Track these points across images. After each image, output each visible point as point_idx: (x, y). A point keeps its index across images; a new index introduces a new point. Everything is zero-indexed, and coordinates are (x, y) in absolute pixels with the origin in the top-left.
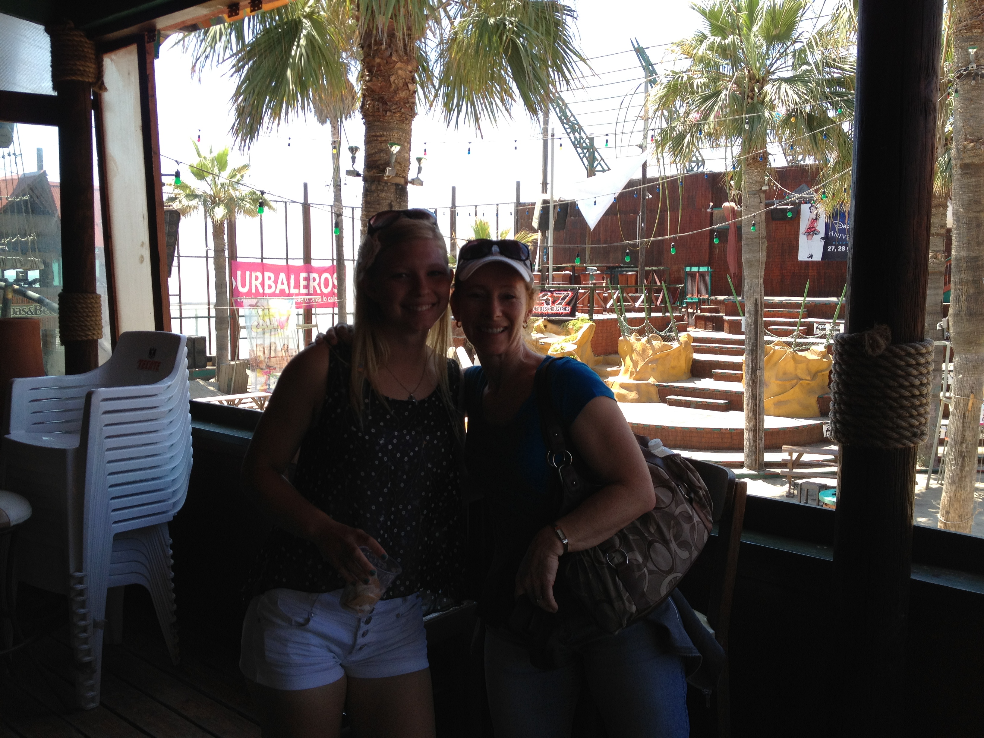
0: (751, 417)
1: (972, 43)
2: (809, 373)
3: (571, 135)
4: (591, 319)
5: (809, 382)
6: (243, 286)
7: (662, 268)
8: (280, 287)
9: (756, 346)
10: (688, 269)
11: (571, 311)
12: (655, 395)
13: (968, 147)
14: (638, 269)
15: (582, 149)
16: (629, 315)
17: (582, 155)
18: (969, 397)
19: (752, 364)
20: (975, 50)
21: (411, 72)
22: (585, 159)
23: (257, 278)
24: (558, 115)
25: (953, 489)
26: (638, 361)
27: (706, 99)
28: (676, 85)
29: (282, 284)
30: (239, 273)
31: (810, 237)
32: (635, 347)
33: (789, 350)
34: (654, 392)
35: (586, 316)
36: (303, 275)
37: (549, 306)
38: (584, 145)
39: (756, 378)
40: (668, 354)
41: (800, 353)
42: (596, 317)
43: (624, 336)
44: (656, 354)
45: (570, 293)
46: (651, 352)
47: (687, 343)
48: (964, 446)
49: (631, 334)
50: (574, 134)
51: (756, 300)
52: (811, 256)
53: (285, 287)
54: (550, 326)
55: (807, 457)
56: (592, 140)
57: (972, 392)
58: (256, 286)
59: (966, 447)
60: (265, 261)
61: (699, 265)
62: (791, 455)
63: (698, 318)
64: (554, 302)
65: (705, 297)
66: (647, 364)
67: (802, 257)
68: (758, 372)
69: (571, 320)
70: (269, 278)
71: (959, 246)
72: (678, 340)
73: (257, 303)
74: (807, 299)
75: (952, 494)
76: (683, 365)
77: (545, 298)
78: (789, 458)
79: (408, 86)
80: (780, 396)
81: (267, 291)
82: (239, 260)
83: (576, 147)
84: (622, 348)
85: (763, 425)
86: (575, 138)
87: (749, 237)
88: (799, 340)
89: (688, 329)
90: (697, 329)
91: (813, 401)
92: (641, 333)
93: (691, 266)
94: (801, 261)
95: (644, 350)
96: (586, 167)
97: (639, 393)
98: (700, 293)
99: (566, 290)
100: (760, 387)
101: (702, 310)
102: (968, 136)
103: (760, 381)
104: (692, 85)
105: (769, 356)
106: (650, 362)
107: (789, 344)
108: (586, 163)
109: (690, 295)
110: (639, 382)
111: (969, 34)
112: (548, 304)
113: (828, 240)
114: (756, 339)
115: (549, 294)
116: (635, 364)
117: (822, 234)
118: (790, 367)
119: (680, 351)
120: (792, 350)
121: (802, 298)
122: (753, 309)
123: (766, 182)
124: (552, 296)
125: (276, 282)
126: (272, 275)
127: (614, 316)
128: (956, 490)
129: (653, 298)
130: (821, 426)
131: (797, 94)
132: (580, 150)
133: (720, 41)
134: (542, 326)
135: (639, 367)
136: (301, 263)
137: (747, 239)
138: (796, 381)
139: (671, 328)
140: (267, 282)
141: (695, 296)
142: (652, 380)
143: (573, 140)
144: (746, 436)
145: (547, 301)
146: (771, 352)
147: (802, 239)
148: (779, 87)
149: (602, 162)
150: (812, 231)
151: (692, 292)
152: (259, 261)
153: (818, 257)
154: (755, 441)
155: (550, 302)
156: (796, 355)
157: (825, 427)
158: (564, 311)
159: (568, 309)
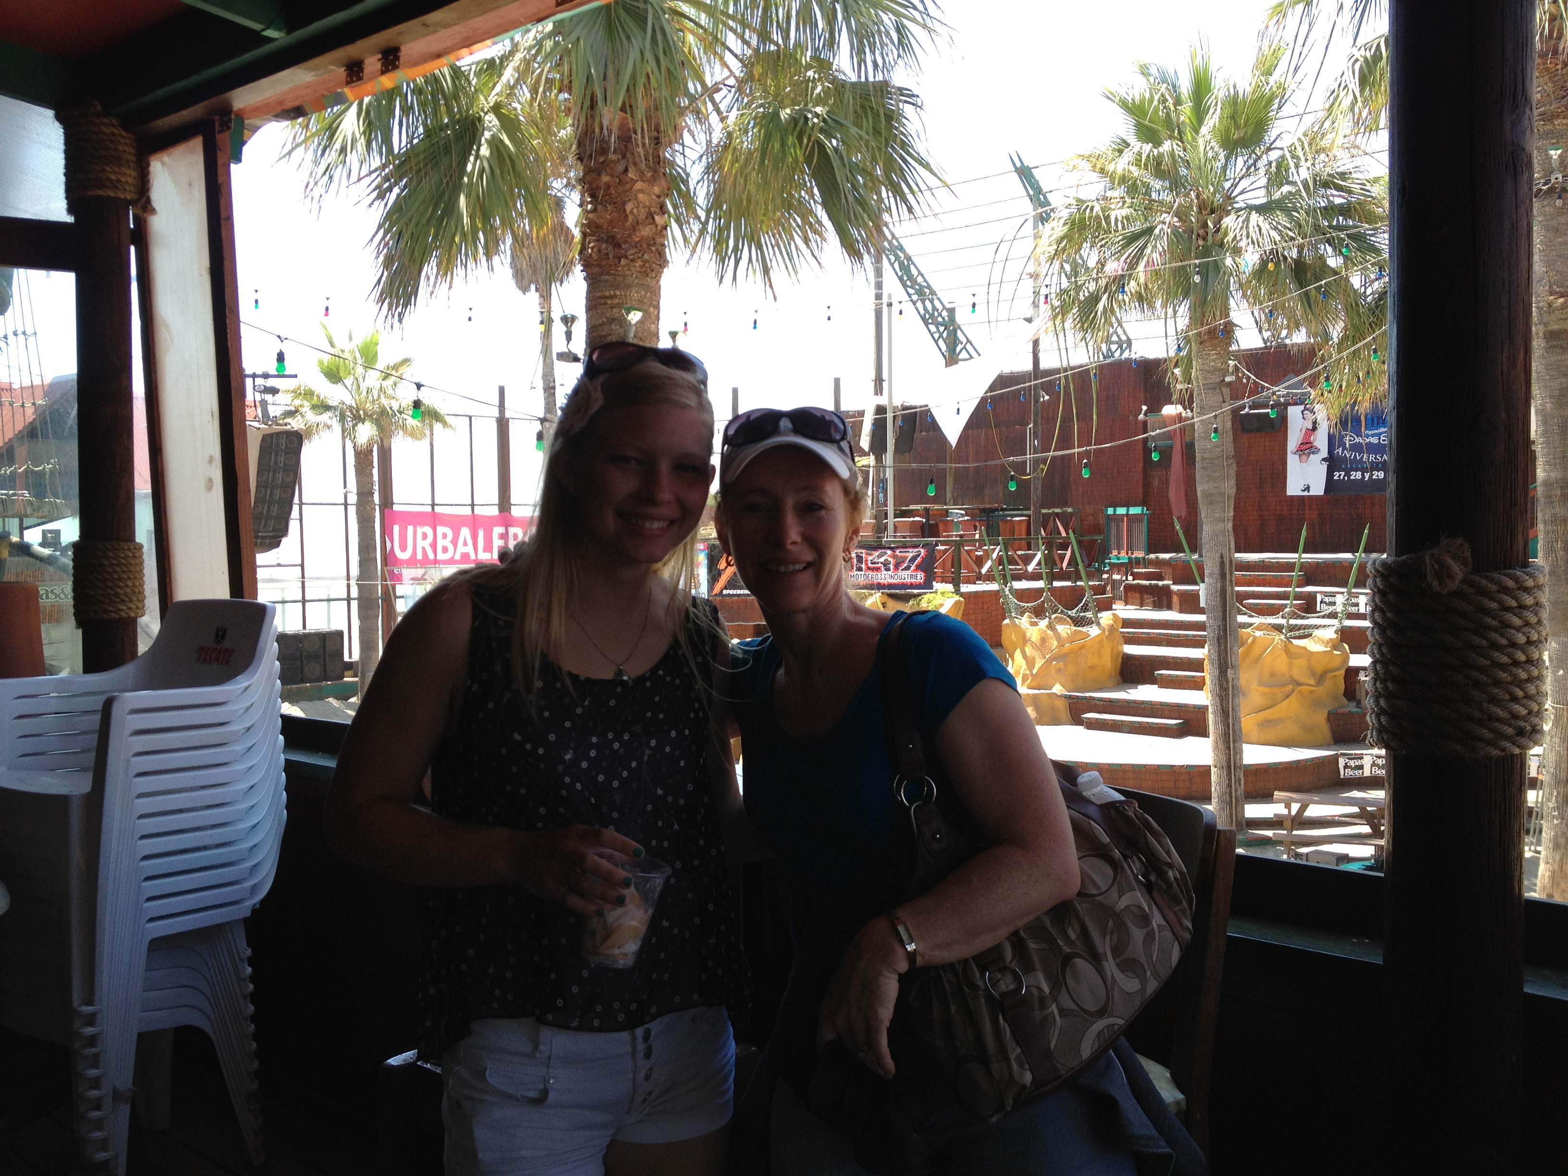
0: (1221, 746)
1: (1554, 141)
2: (1313, 673)
3: (919, 305)
4: (957, 591)
5: (1313, 688)
6: (403, 548)
7: (1070, 510)
8: (461, 549)
9: (1225, 630)
10: (1110, 511)
11: (925, 580)
12: (1064, 713)
13: (1555, 305)
14: (1030, 512)
15: (937, 325)
16: (1018, 585)
17: (936, 336)
19: (1219, 660)
20: (1559, 152)
21: (659, 197)
22: (941, 342)
23: (425, 536)
24: (897, 274)
25: (1558, 858)
26: (1034, 658)
27: (1131, 239)
28: (1082, 220)
29: (465, 544)
30: (396, 529)
31: (1304, 458)
32: (1028, 635)
33: (1278, 638)
34: (1062, 706)
35: (950, 587)
36: (498, 530)
37: (890, 573)
38: (940, 319)
39: (1227, 682)
40: (1083, 647)
41: (1296, 642)
42: (965, 588)
43: (1011, 618)
44: (1063, 646)
45: (922, 551)
46: (1055, 643)
47: (1112, 628)
49: (1022, 614)
50: (924, 304)
51: (1222, 557)
52: (1308, 488)
53: (470, 549)
54: (891, 603)
55: (1315, 811)
56: (951, 311)
58: (424, 549)
60: (437, 509)
61: (1128, 505)
62: (1288, 806)
63: (1129, 588)
64: (896, 567)
65: (1139, 554)
66: (1048, 662)
67: (1294, 488)
68: (1230, 673)
69: (925, 593)
70: (445, 536)
71: (1547, 463)
72: (1098, 624)
73: (424, 574)
74: (1304, 555)
75: (1556, 866)
76: (1108, 663)
77: (882, 560)
78: (1286, 812)
79: (653, 219)
80: (1267, 712)
81: (441, 556)
82: (396, 508)
83: (926, 324)
84: (1008, 637)
85: (1241, 758)
86: (925, 308)
87: (1206, 455)
88: (1293, 622)
89: (1114, 607)
90: (1128, 607)
91: (1321, 719)
92: (1039, 613)
93: (1115, 506)
94: (1292, 497)
95: (1043, 640)
96: (943, 354)
97: (1037, 709)
98: (1130, 548)
99: (916, 546)
100: (1233, 696)
101: (1136, 576)
102: (1555, 287)
103: (1233, 687)
104: (1107, 219)
105: (1246, 646)
106: (1053, 658)
107: (1278, 628)
108: (944, 347)
109: (1115, 552)
110: (1037, 692)
111: (1549, 127)
112: (888, 569)
113: (1333, 462)
114: (1224, 619)
115: (889, 552)
116: (1030, 663)
117: (1324, 453)
118: (1281, 664)
119: (1102, 641)
120: (1283, 637)
121: (1296, 555)
122: (1217, 570)
123: (1231, 370)
124: (894, 556)
125: (455, 542)
126: (449, 532)
127: (994, 587)
128: (1561, 859)
129: (1057, 558)
130: (1335, 759)
131: (1276, 229)
132: (933, 328)
133: (1151, 150)
135: (1037, 667)
136: (494, 511)
137: (1203, 459)
138: (1291, 686)
139: (1086, 604)
140: (441, 543)
141: (1123, 554)
142: (1058, 689)
143: (922, 312)
144: (1214, 778)
145: (886, 564)
146: (1249, 641)
147: (1292, 461)
148: (1247, 220)
149: (968, 346)
150: (1306, 448)
151: (1119, 549)
152: (429, 509)
153: (1318, 489)
154: (1229, 786)
155: (892, 567)
156: (1289, 645)
157: (1342, 762)
158: (913, 580)
159: (920, 577)
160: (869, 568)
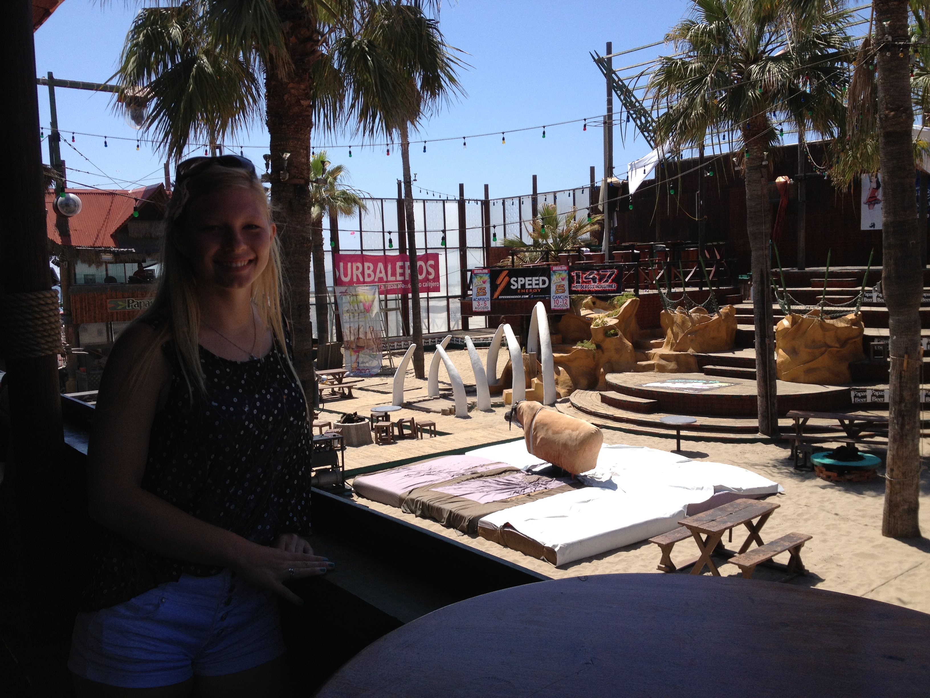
2: (838, 340)
3: (637, 120)
4: (636, 294)
5: (839, 349)
6: (346, 275)
7: (722, 243)
8: (378, 275)
9: (764, 315)
11: (617, 288)
12: (693, 366)
13: (889, 116)
14: (699, 245)
18: (903, 357)
26: (678, 333)
28: (671, 70)
29: (381, 272)
30: (341, 264)
31: (871, 206)
32: (675, 319)
33: (817, 319)
34: (692, 361)
35: (632, 291)
36: (399, 264)
37: (596, 284)
40: (707, 326)
41: (828, 321)
42: (641, 292)
44: (695, 326)
45: (615, 270)
46: (690, 324)
47: (727, 315)
48: (903, 405)
49: (675, 308)
51: (762, 271)
52: (873, 225)
53: (383, 275)
54: (598, 302)
57: (906, 353)
58: (357, 276)
59: (905, 406)
60: (364, 253)
62: (797, 420)
64: (600, 280)
66: (686, 335)
67: (865, 226)
69: (616, 296)
70: (369, 268)
72: (718, 312)
73: (346, 290)
74: (831, 268)
76: (725, 335)
77: (591, 277)
78: (796, 423)
80: (810, 363)
81: (367, 279)
82: (341, 253)
84: (664, 321)
85: (775, 391)
86: (641, 122)
88: (826, 308)
89: (744, 301)
91: (844, 367)
94: (864, 231)
95: (683, 322)
97: (678, 364)
99: (611, 268)
100: (769, 354)
103: (769, 349)
104: (685, 70)
105: (797, 324)
106: (689, 333)
107: (816, 313)
110: (678, 353)
112: (595, 282)
114: (764, 308)
115: (595, 272)
116: (675, 336)
118: (818, 335)
119: (720, 322)
120: (819, 319)
122: (759, 279)
124: (599, 274)
125: (375, 271)
126: (371, 266)
128: (897, 449)
130: (848, 392)
134: (590, 303)
135: (679, 338)
136: (397, 253)
138: (825, 348)
140: (367, 272)
142: (691, 351)
143: (639, 124)
144: (759, 403)
145: (594, 279)
146: (799, 321)
147: (864, 208)
152: (360, 253)
153: (880, 225)
154: (767, 407)
155: (597, 281)
156: (824, 323)
157: (853, 394)
158: (610, 288)
159: (614, 286)
160: (583, 282)
